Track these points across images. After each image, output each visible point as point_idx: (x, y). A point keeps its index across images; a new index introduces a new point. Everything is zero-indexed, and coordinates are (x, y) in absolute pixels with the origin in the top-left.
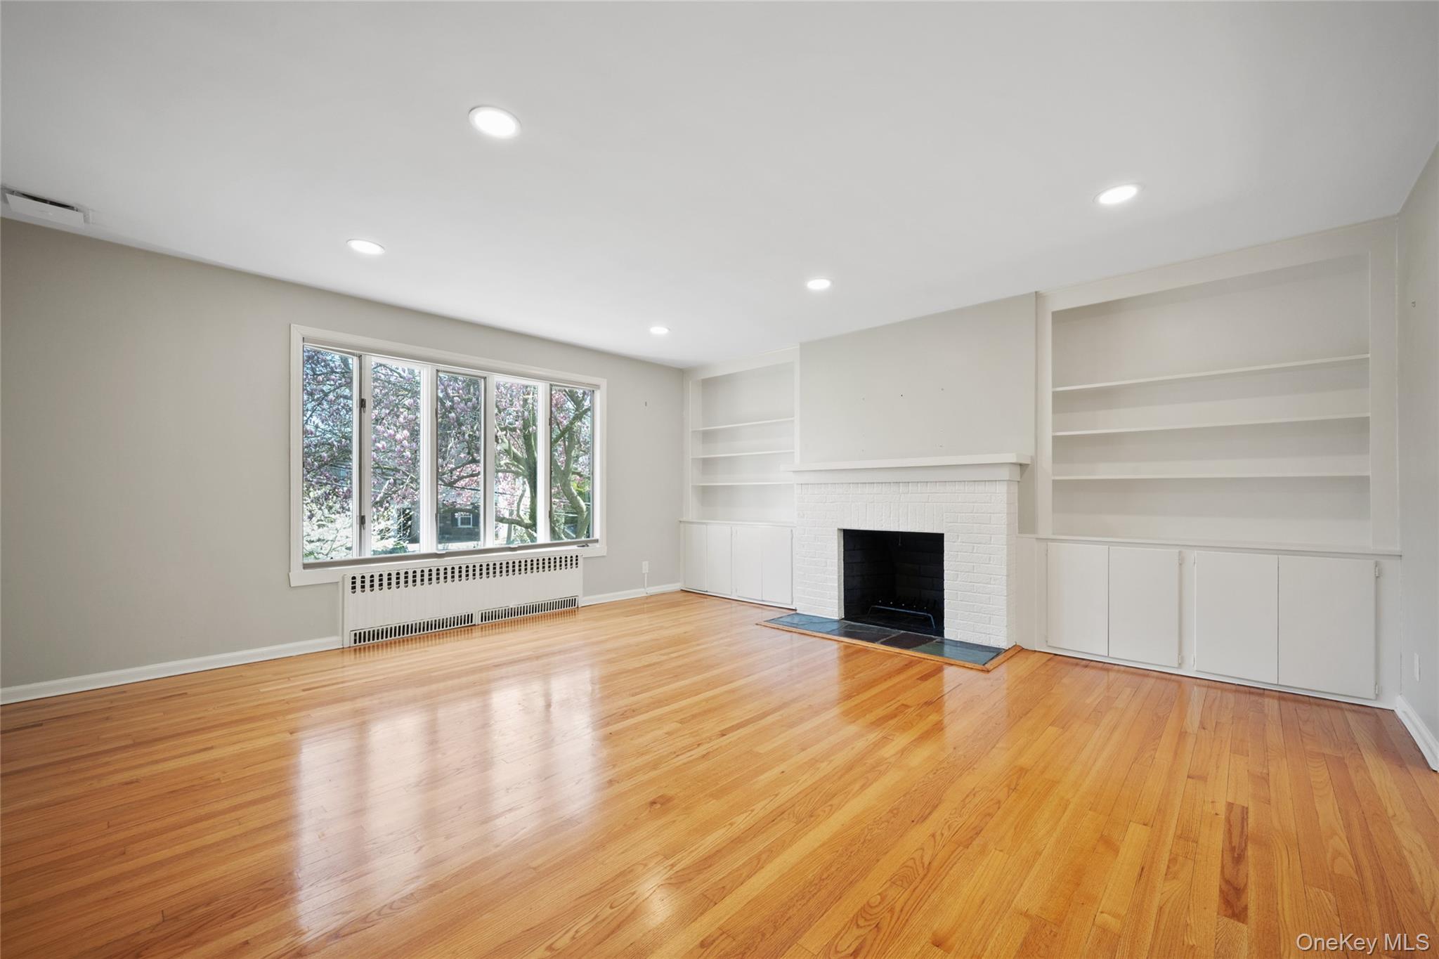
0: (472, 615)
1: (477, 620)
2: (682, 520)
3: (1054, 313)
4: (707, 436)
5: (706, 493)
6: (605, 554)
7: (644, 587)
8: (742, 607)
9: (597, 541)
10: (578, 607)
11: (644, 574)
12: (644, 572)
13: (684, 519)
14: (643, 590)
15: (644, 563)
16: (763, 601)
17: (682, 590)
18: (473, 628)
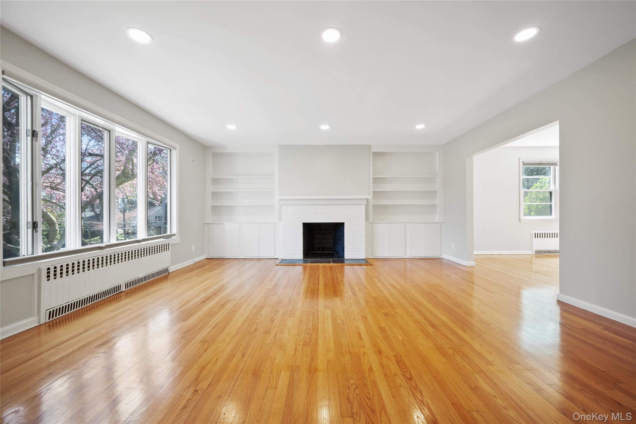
0: (120, 285)
1: (123, 289)
2: (205, 222)
3: (373, 153)
4: (215, 181)
5: (215, 209)
6: (179, 242)
7: (193, 259)
8: (246, 261)
9: (174, 235)
10: (169, 273)
11: (193, 252)
12: (193, 250)
13: (206, 222)
14: (193, 260)
15: (193, 245)
16: (259, 257)
17: (206, 258)
18: (121, 294)
